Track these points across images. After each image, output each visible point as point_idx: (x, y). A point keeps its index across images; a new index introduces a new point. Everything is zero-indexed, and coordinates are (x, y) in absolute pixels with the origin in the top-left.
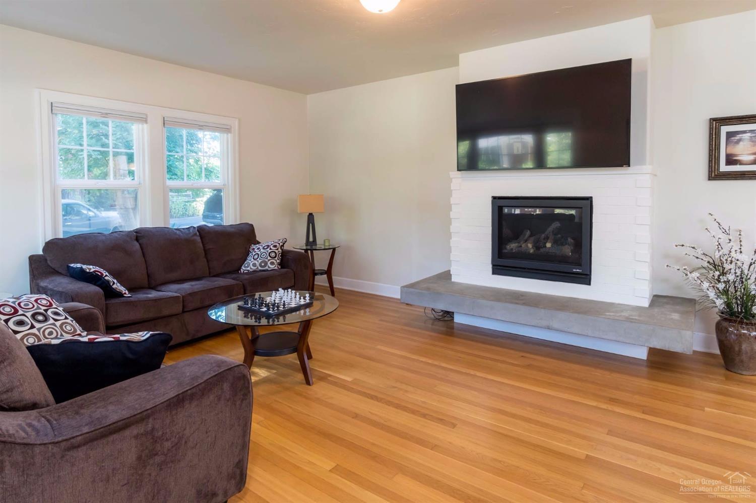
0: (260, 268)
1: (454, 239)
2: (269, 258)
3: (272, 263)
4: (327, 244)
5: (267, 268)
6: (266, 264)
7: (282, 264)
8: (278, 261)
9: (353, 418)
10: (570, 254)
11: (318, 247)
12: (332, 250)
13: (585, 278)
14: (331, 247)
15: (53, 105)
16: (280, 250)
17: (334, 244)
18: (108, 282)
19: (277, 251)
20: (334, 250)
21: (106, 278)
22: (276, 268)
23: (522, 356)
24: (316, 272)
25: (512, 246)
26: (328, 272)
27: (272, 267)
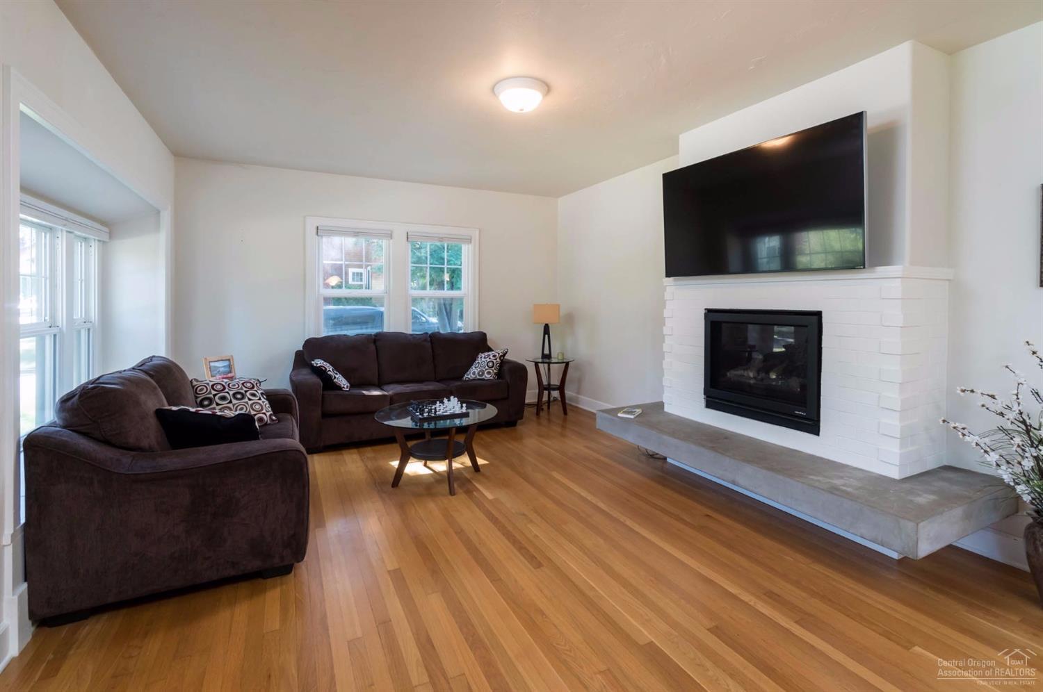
0: (478, 377)
1: (667, 360)
2: (487, 367)
3: (489, 373)
4: (560, 357)
5: (484, 377)
6: (483, 373)
7: (499, 374)
8: (495, 371)
9: (456, 533)
10: (799, 390)
11: (554, 360)
12: (564, 364)
13: (811, 425)
14: (565, 361)
15: (319, 228)
16: (498, 360)
17: (569, 357)
18: (330, 376)
19: (495, 361)
20: (567, 364)
21: (329, 373)
22: (491, 378)
23: (708, 516)
24: (551, 387)
25: (733, 374)
26: (561, 388)
27: (488, 376)
